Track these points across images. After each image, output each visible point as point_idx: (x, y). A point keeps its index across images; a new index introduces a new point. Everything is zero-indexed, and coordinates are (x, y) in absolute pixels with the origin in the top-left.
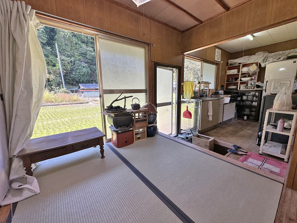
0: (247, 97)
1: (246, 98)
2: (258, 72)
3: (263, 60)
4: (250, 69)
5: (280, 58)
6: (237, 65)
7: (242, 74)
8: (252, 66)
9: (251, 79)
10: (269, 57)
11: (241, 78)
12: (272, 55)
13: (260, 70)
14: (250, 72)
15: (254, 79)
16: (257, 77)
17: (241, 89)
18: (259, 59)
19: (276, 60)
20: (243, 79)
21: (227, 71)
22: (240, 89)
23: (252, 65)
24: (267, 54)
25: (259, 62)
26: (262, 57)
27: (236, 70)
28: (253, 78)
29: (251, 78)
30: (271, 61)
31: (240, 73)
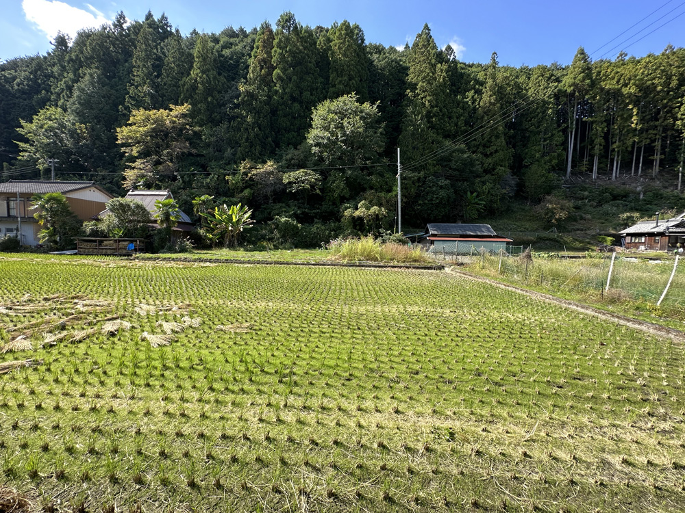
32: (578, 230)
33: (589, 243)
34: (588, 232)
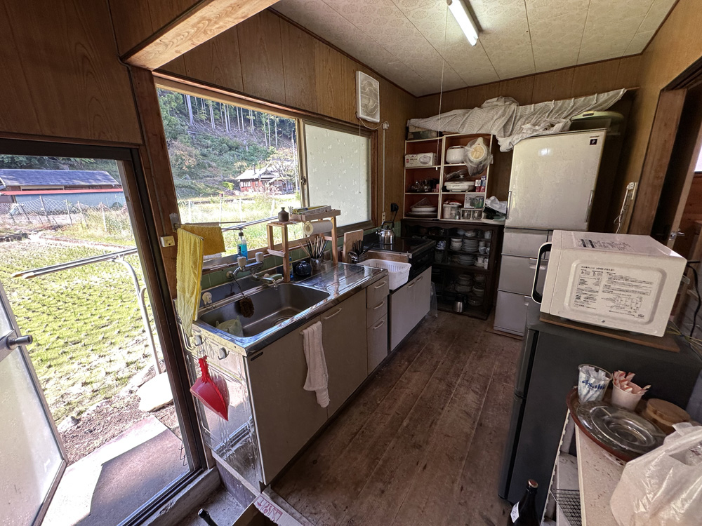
0: (462, 241)
1: (461, 243)
2: (490, 165)
3: (505, 127)
4: (470, 155)
5: (553, 126)
6: (434, 137)
7: (448, 170)
8: (474, 146)
9: (471, 188)
10: (521, 117)
11: (445, 181)
12: (527, 112)
13: (495, 159)
14: (469, 165)
15: (480, 187)
16: (487, 181)
17: (447, 217)
18: (492, 122)
19: (541, 132)
20: (452, 186)
21: (407, 157)
22: (442, 217)
23: (474, 143)
24: (514, 106)
25: (494, 132)
26: (499, 118)
27: (431, 155)
28: (477, 183)
29: (471, 183)
30: (529, 132)
31: (442, 165)
32: (208, 176)
33: (218, 189)
34: (215, 178)
